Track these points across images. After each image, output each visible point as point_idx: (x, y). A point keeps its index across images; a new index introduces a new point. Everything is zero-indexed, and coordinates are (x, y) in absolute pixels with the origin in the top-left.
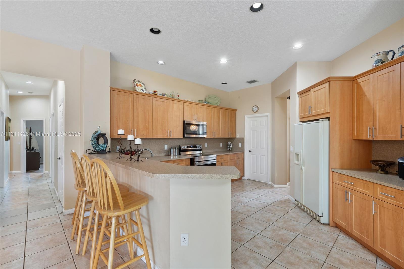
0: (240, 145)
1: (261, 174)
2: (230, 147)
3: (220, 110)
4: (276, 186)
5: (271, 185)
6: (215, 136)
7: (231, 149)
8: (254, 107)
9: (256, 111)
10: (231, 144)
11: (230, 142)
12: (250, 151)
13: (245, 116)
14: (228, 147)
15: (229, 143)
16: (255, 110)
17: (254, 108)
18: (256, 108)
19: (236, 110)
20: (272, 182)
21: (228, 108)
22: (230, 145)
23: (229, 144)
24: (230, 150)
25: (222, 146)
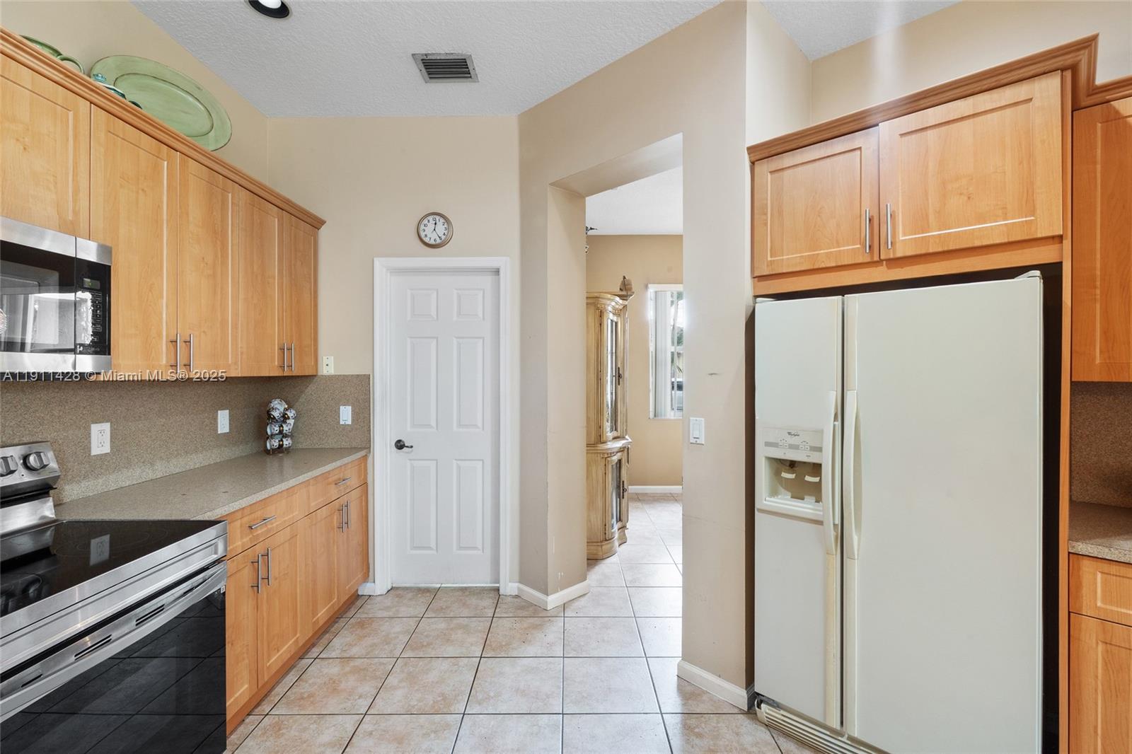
0: (346, 415)
1: (460, 548)
2: (281, 432)
3: (224, 190)
4: (553, 600)
5: (517, 596)
6: (188, 365)
7: (286, 442)
8: (431, 218)
9: (438, 241)
10: (291, 414)
11: (282, 399)
12: (400, 445)
13: (378, 263)
14: (273, 429)
15: (278, 407)
16: (431, 237)
17: (431, 226)
18: (441, 229)
19: (317, 223)
20: (520, 582)
21: (278, 196)
22: (285, 418)
23: (276, 414)
24: (281, 446)
25: (227, 430)
